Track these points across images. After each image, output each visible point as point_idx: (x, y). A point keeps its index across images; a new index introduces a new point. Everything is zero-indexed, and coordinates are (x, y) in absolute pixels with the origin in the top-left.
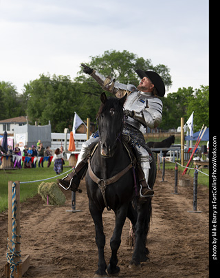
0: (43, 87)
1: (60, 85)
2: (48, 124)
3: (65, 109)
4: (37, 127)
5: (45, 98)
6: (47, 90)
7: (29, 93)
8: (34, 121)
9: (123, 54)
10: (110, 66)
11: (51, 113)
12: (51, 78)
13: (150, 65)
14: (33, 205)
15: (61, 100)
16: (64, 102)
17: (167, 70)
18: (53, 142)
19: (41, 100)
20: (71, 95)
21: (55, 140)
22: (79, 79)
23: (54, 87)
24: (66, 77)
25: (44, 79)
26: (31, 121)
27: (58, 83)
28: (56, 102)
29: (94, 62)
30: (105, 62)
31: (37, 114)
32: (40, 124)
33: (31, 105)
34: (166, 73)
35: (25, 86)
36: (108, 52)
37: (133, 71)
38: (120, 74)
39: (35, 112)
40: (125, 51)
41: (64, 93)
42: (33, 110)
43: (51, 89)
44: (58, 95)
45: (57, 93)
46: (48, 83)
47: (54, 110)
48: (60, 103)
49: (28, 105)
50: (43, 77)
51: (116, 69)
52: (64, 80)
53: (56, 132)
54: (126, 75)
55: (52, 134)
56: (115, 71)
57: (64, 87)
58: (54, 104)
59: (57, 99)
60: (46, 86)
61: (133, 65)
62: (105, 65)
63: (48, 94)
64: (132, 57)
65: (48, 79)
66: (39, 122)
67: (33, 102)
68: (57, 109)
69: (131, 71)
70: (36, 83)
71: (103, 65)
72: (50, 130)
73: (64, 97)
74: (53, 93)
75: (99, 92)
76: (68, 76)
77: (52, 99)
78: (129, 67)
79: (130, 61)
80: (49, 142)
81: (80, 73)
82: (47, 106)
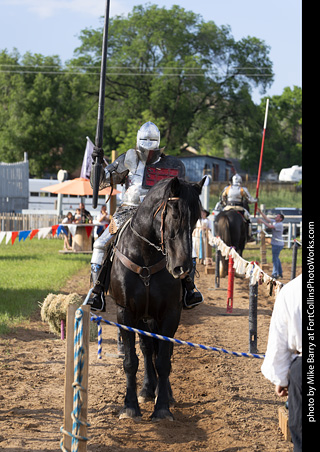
0: (2, 79)
2: (22, 159)
3: (49, 126)
5: (7, 102)
6: (11, 86)
9: (172, 13)
10: (144, 38)
12: (21, 61)
13: (228, 37)
15: (41, 107)
16: (47, 111)
17: (264, 49)
18: (32, 199)
20: (60, 97)
21: (35, 194)
22: (80, 63)
23: (26, 80)
24: (50, 59)
28: (29, 111)
34: (261, 56)
36: (140, 8)
37: (193, 50)
38: (165, 55)
40: (176, 7)
41: (47, 93)
43: (21, 85)
44: (34, 96)
45: (32, 92)
47: (25, 128)
48: (38, 114)
51: (157, 44)
54: (177, 58)
55: (30, 180)
56: (154, 48)
58: (25, 114)
59: (32, 105)
61: (192, 36)
62: (133, 35)
63: (13, 94)
64: (190, 20)
68: (31, 128)
73: (46, 102)
74: (24, 93)
75: (119, 92)
76: (57, 57)
77: (21, 105)
78: (185, 42)
79: (187, 28)
80: (24, 198)
81: (81, 52)
82: (11, 120)
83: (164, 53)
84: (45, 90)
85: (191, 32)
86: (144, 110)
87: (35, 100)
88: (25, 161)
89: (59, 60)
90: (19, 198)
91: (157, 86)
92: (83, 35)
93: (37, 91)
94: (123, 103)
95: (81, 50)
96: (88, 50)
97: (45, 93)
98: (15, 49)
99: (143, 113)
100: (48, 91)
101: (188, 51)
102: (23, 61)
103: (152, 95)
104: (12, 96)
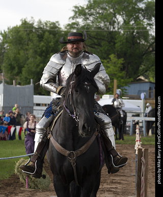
0: (24, 36)
1: (47, 33)
2: (29, 83)
4: (15, 87)
5: (27, 50)
6: (30, 40)
7: (6, 42)
8: (12, 80)
10: (112, 10)
11: (34, 69)
12: (36, 25)
14: (8, 188)
18: (36, 108)
19: (22, 52)
21: (38, 105)
22: (71, 26)
23: (38, 36)
24: (54, 24)
25: (26, 26)
26: (8, 80)
27: (44, 31)
28: (40, 55)
29: (91, 5)
30: (104, 5)
31: (16, 70)
32: (20, 84)
33: (8, 58)
35: (1, 34)
37: (142, 18)
38: (125, 21)
39: (14, 68)
41: (52, 44)
42: (10, 65)
43: (35, 39)
44: (43, 46)
45: (42, 44)
46: (31, 31)
49: (5, 58)
50: (25, 23)
51: (120, 14)
52: (51, 28)
53: (40, 94)
54: (132, 22)
55: (35, 96)
56: (118, 16)
57: (51, 36)
58: (39, 58)
59: (42, 52)
60: (28, 34)
61: (141, 9)
62: (105, 9)
63: (31, 45)
65: (31, 26)
66: (19, 81)
67: (12, 55)
69: (138, 18)
70: (16, 30)
71: (102, 8)
72: (32, 91)
73: (51, 49)
74: (38, 44)
75: (97, 43)
76: (57, 22)
77: (36, 52)
78: (137, 13)
79: (138, 4)
80: (30, 107)
81: (73, 19)
82: (30, 60)
83: (124, 19)
84: (50, 42)
85: (140, 7)
86: (111, 54)
87: (44, 48)
88: (31, 84)
89: (59, 25)
90: (27, 107)
91: (119, 39)
92: (74, 9)
93: (45, 43)
94: (99, 50)
95: (73, 18)
96: (77, 17)
97: (50, 44)
98: (32, 18)
99: (110, 56)
100: (52, 43)
101: (139, 18)
102: (37, 25)
103: (116, 45)
104: (30, 46)
